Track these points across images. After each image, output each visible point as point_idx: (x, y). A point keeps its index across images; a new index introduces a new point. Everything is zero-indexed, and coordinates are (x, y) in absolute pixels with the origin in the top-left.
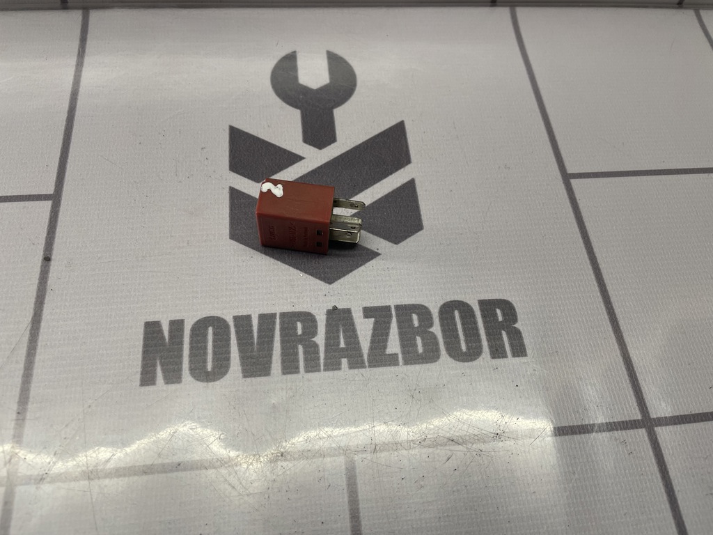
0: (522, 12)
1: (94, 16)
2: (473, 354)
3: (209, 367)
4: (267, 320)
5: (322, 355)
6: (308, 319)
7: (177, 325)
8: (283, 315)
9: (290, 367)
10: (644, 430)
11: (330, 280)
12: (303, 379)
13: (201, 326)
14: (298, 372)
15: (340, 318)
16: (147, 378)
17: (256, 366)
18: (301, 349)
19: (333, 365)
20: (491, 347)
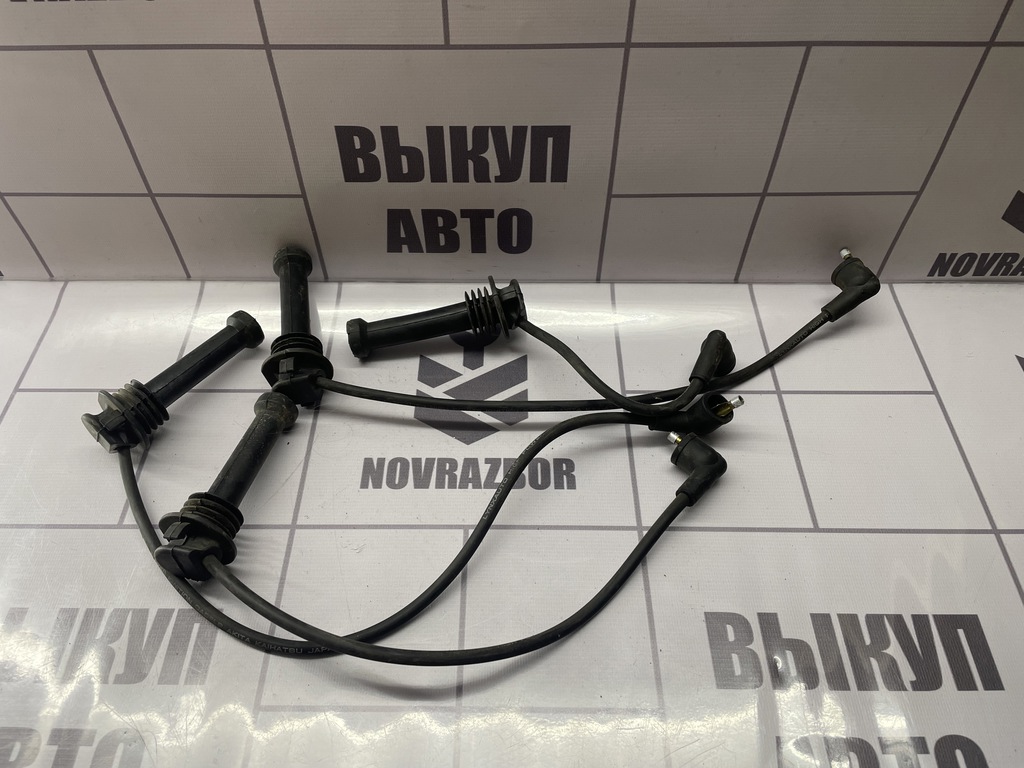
0: (618, 287)
1: (345, 286)
2: (545, 485)
3: (397, 482)
4: (430, 461)
5: (458, 481)
6: (453, 463)
7: (381, 461)
8: (439, 459)
9: (440, 485)
10: (636, 532)
11: (468, 442)
12: (446, 490)
13: (394, 462)
14: (444, 487)
15: (471, 463)
16: (364, 485)
17: (422, 483)
18: (447, 476)
19: (463, 486)
20: (555, 483)
